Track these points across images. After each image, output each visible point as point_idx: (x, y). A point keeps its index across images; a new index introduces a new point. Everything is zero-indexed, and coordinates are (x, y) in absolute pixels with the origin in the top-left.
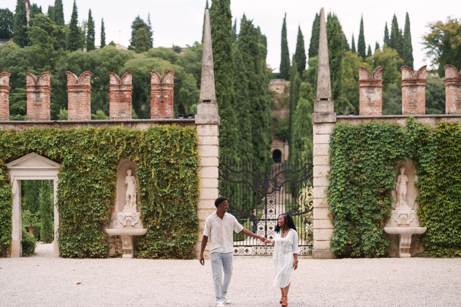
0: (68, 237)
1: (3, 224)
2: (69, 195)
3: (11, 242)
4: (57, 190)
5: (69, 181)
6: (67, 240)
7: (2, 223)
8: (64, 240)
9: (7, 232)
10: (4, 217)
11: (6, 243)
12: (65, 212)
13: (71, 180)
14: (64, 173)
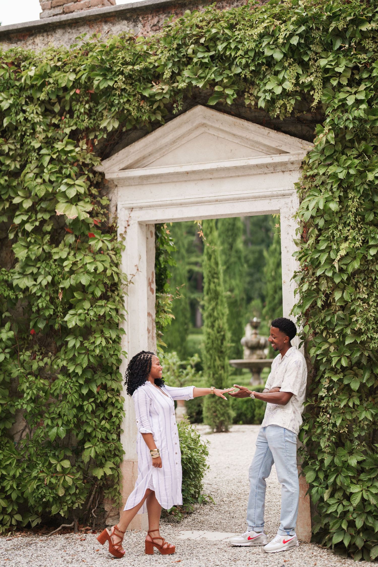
0: (351, 453)
1: (90, 394)
2: (356, 265)
3: (117, 466)
4: (298, 249)
5: (353, 204)
6: (349, 468)
7: (85, 391)
8: (338, 471)
9: (103, 429)
10: (90, 367)
11: (99, 473)
12: (339, 344)
13: (365, 195)
14: (332, 170)
